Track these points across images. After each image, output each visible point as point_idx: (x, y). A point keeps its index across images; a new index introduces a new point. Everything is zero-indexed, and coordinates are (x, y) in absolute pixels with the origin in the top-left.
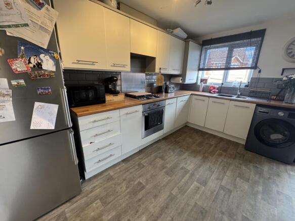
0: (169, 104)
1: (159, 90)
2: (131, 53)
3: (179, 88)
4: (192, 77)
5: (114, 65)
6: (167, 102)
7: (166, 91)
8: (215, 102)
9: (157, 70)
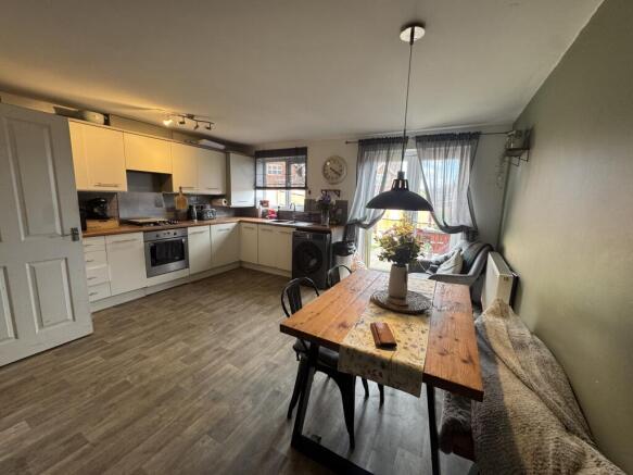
0: (194, 233)
1: (189, 216)
2: (128, 171)
3: (232, 214)
4: (243, 198)
5: (99, 185)
6: (190, 230)
7: (201, 217)
8: (264, 230)
9: (176, 190)
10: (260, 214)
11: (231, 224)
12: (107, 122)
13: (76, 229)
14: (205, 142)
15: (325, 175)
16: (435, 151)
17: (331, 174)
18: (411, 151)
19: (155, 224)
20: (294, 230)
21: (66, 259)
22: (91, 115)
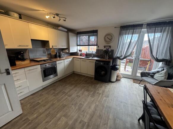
0: (59, 63)
1: (55, 57)
3: (69, 54)
4: (73, 49)
5: (20, 46)
6: (57, 62)
7: (60, 57)
8: (82, 61)
9: (51, 47)
10: (79, 54)
11: (70, 59)
12: (20, 18)
13: (8, 69)
14: (60, 28)
15: (105, 40)
16: (155, 29)
17: (107, 40)
18: (144, 30)
19: (44, 60)
20: (95, 61)
21: (4, 84)
22: (12, 13)
